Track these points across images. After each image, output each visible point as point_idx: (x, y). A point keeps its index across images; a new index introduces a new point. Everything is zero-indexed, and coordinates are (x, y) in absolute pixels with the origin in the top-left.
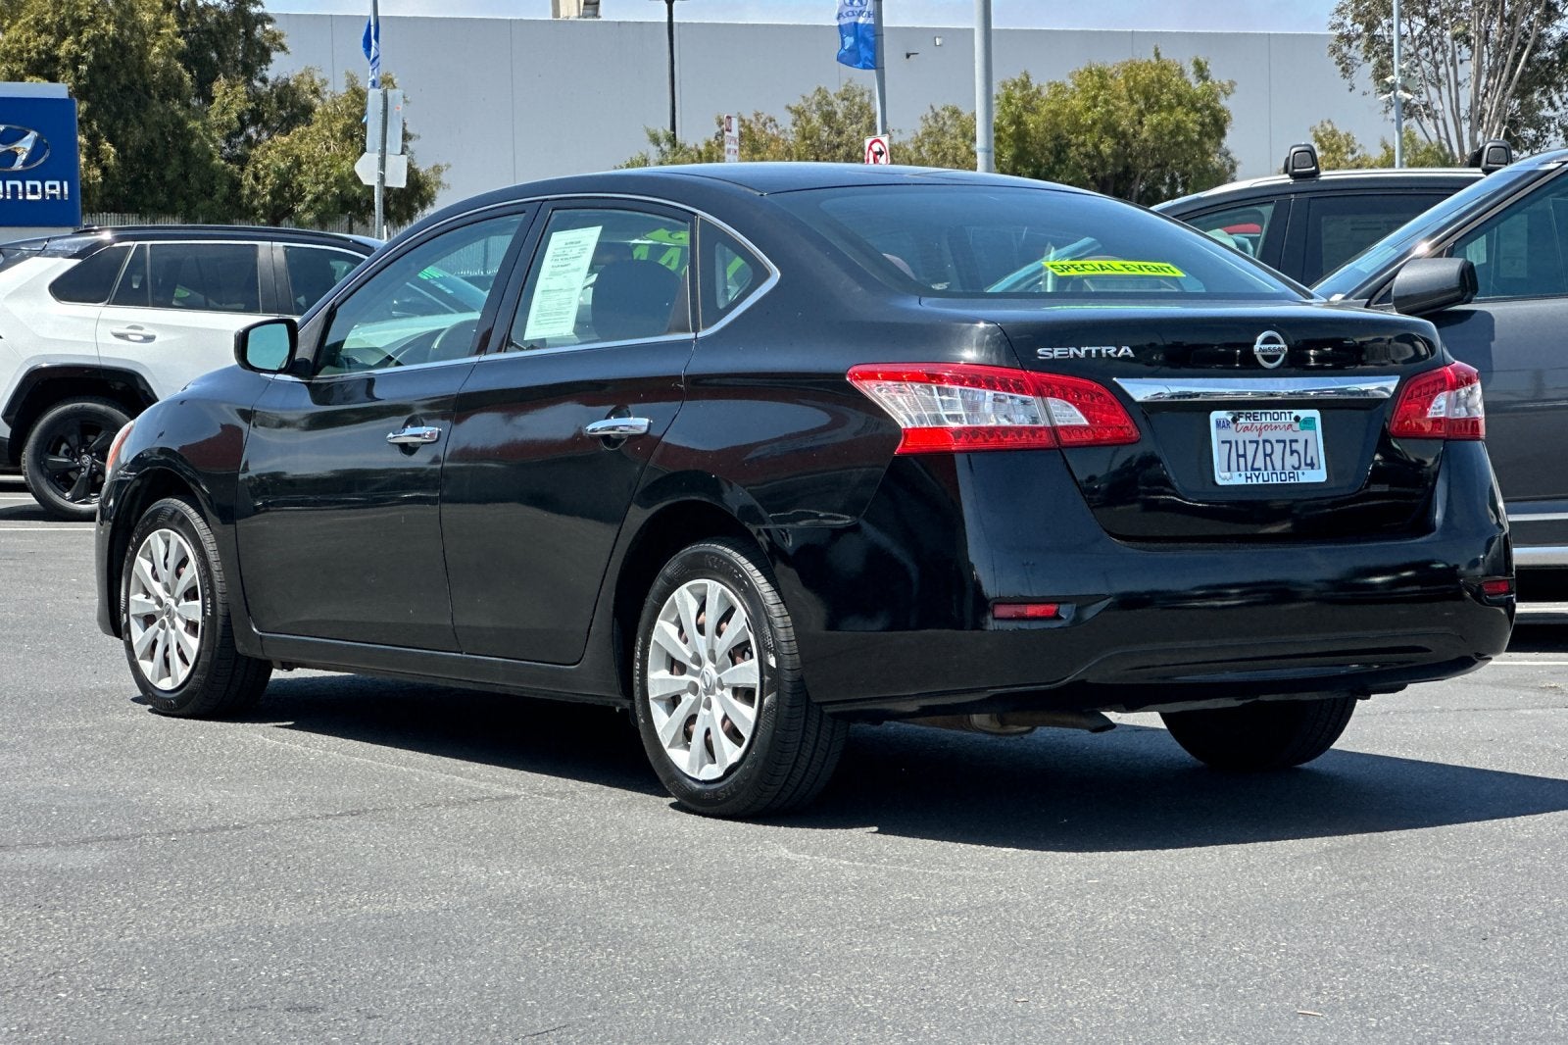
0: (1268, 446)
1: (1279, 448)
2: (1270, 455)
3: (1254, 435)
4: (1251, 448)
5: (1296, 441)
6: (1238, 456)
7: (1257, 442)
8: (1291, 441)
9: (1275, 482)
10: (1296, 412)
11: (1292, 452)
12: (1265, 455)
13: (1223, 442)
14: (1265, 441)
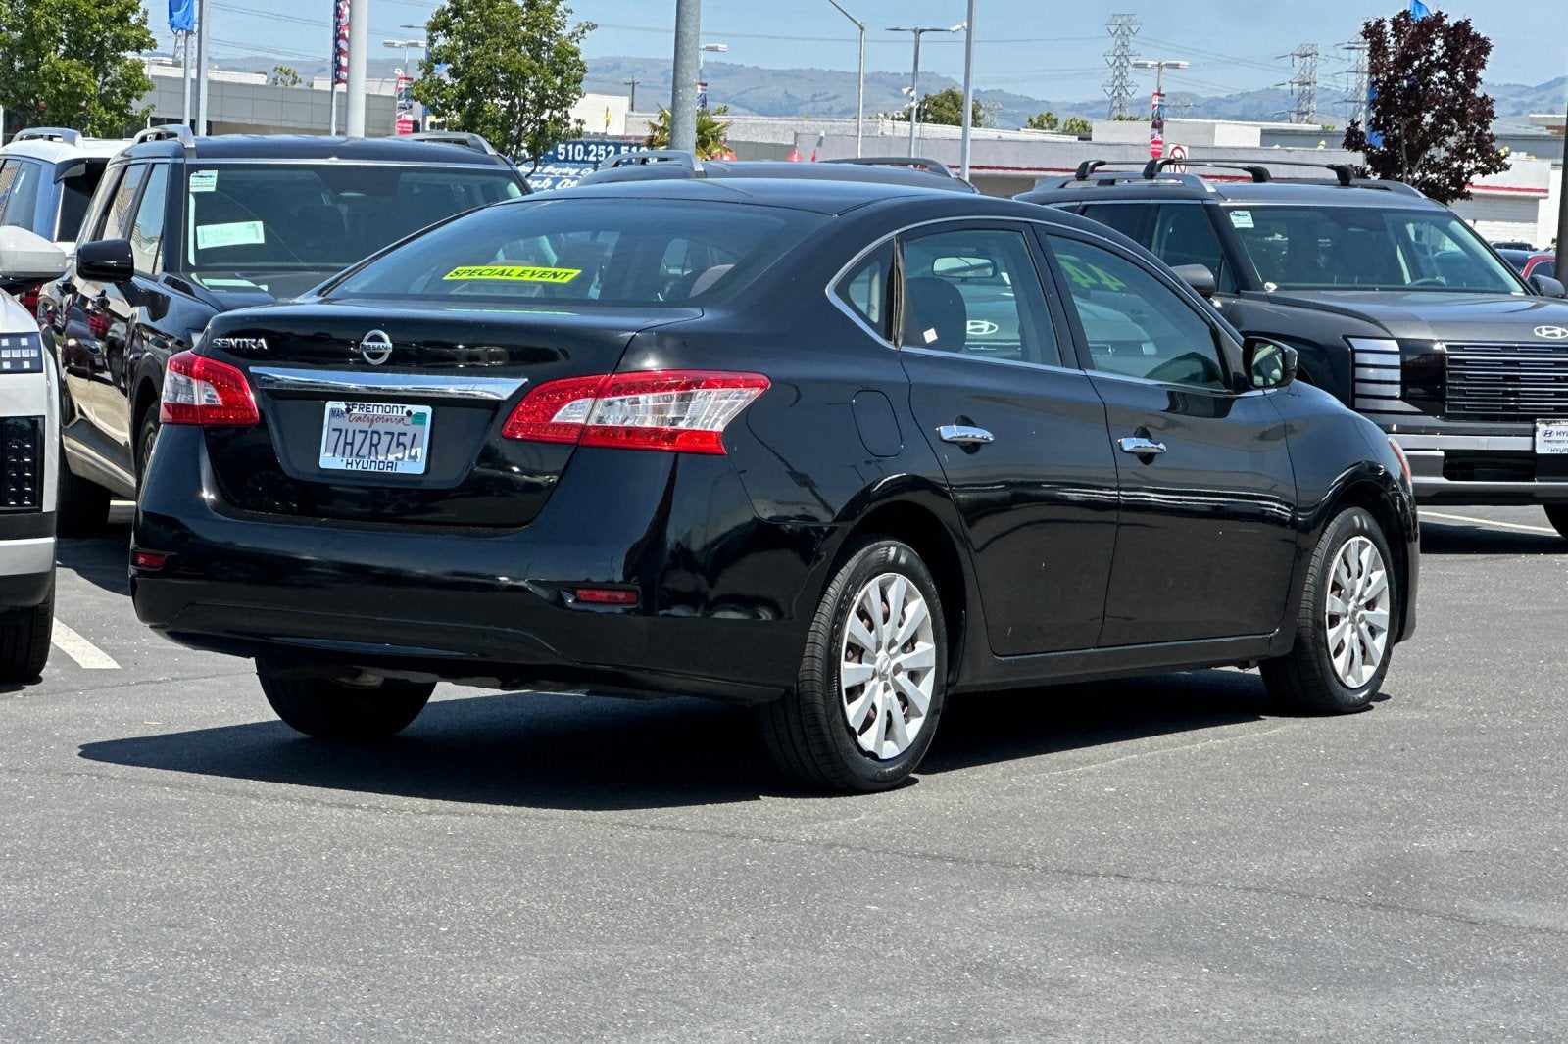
0: (376, 436)
1: (386, 439)
2: (376, 445)
3: (365, 426)
4: (359, 437)
5: (405, 434)
6: (346, 443)
7: (366, 432)
8: (400, 434)
9: (373, 470)
10: (408, 407)
11: (398, 444)
12: (372, 444)
13: (334, 430)
14: (373, 432)
